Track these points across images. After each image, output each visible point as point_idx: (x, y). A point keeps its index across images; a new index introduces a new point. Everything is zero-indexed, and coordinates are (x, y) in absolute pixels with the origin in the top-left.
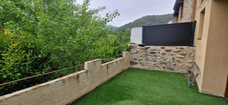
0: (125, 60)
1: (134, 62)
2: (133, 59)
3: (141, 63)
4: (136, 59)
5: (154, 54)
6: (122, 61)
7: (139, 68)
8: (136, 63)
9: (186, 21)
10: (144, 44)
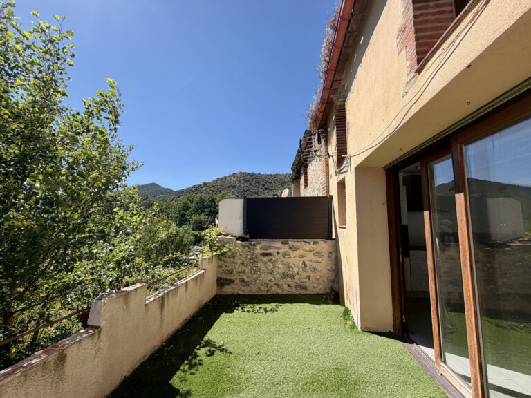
0: (206, 277)
1: (226, 279)
2: (224, 272)
3: (243, 280)
4: (231, 272)
5: (270, 258)
6: (198, 280)
7: (238, 295)
8: (232, 282)
9: (314, 194)
10: (248, 236)
